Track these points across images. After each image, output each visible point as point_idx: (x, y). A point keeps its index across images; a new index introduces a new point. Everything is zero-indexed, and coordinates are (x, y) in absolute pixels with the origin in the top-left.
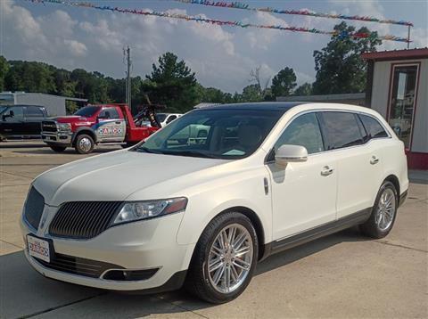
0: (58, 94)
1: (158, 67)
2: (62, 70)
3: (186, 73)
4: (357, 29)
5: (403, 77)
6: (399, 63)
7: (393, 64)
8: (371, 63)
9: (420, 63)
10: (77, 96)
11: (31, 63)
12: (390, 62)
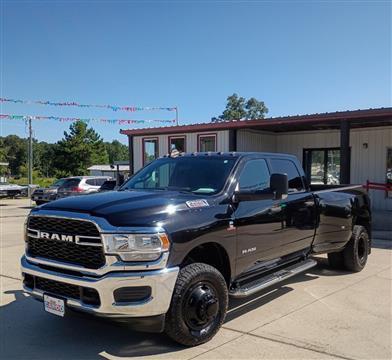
1: (69, 134)
3: (96, 138)
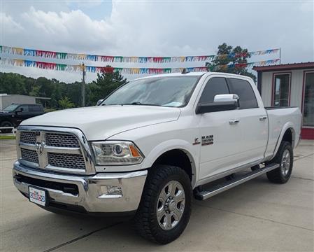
0: (28, 95)
1: (101, 75)
2: (30, 78)
3: (121, 79)
4: (234, 48)
6: (278, 73)
8: (260, 73)
9: (291, 72)
10: (41, 96)
11: (8, 74)
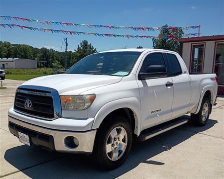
0: (34, 59)
1: (80, 46)
2: (36, 48)
3: (92, 49)
5: (196, 50)
6: (195, 43)
7: (192, 44)
8: (181, 43)
9: (205, 43)
10: (42, 60)
12: (190, 43)
